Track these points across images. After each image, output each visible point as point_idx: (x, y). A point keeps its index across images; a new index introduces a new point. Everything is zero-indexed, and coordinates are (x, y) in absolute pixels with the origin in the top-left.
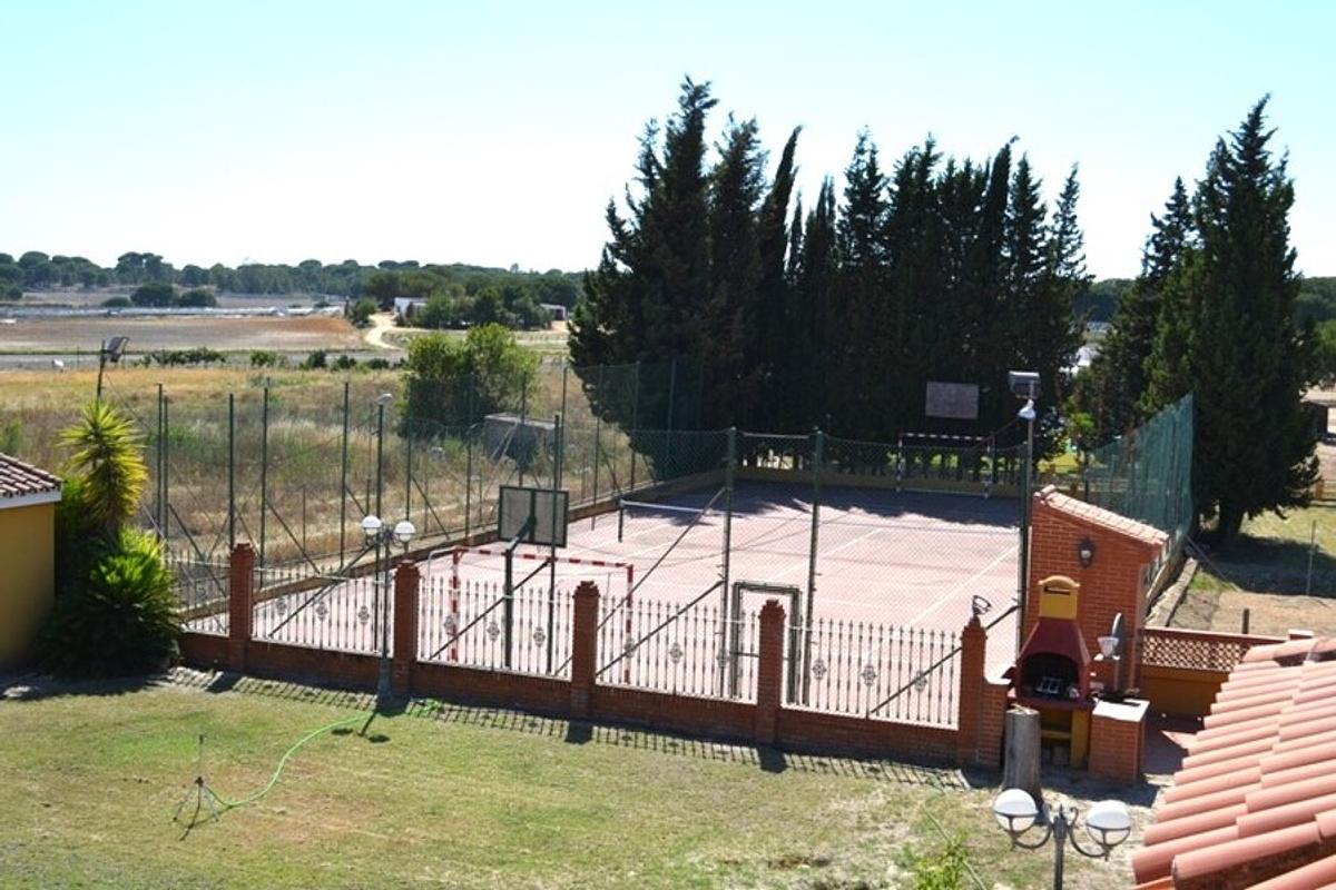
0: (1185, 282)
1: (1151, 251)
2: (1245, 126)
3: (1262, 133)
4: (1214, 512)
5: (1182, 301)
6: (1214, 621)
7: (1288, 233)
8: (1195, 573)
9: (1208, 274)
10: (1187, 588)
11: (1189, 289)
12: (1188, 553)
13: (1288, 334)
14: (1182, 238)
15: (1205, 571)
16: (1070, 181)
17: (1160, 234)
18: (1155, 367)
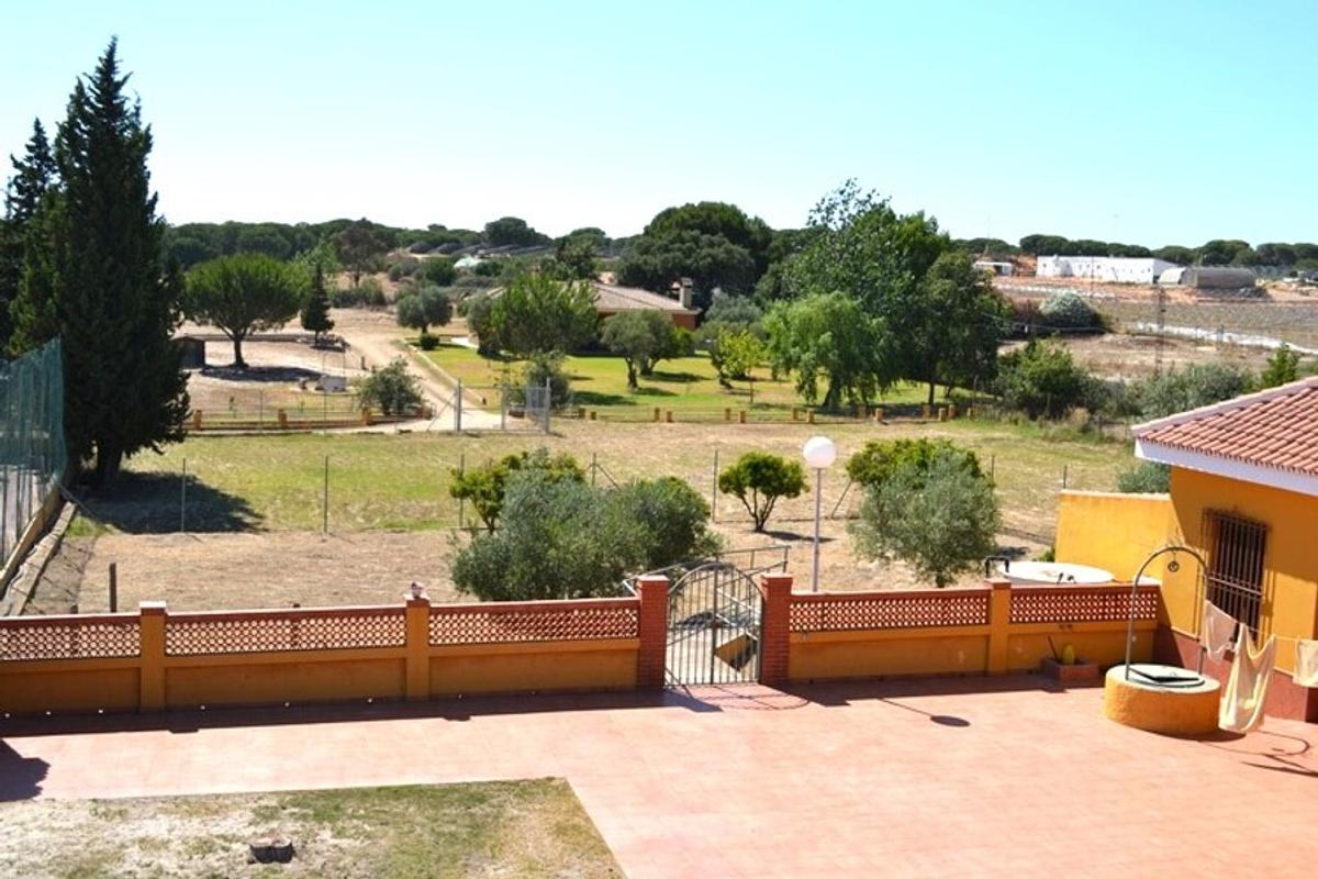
0: (47, 225)
1: (14, 193)
2: (99, 70)
3: (118, 78)
4: (92, 454)
5: (45, 244)
6: (87, 572)
7: (149, 177)
8: (72, 519)
9: (70, 217)
10: (63, 536)
11: (51, 232)
12: (65, 497)
13: (154, 275)
14: (45, 180)
15: (83, 515)
17: (21, 176)
18: (21, 311)
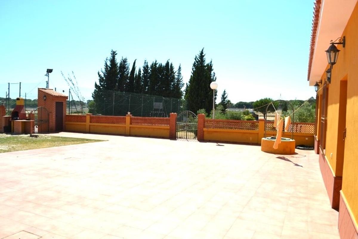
16: (180, 67)
